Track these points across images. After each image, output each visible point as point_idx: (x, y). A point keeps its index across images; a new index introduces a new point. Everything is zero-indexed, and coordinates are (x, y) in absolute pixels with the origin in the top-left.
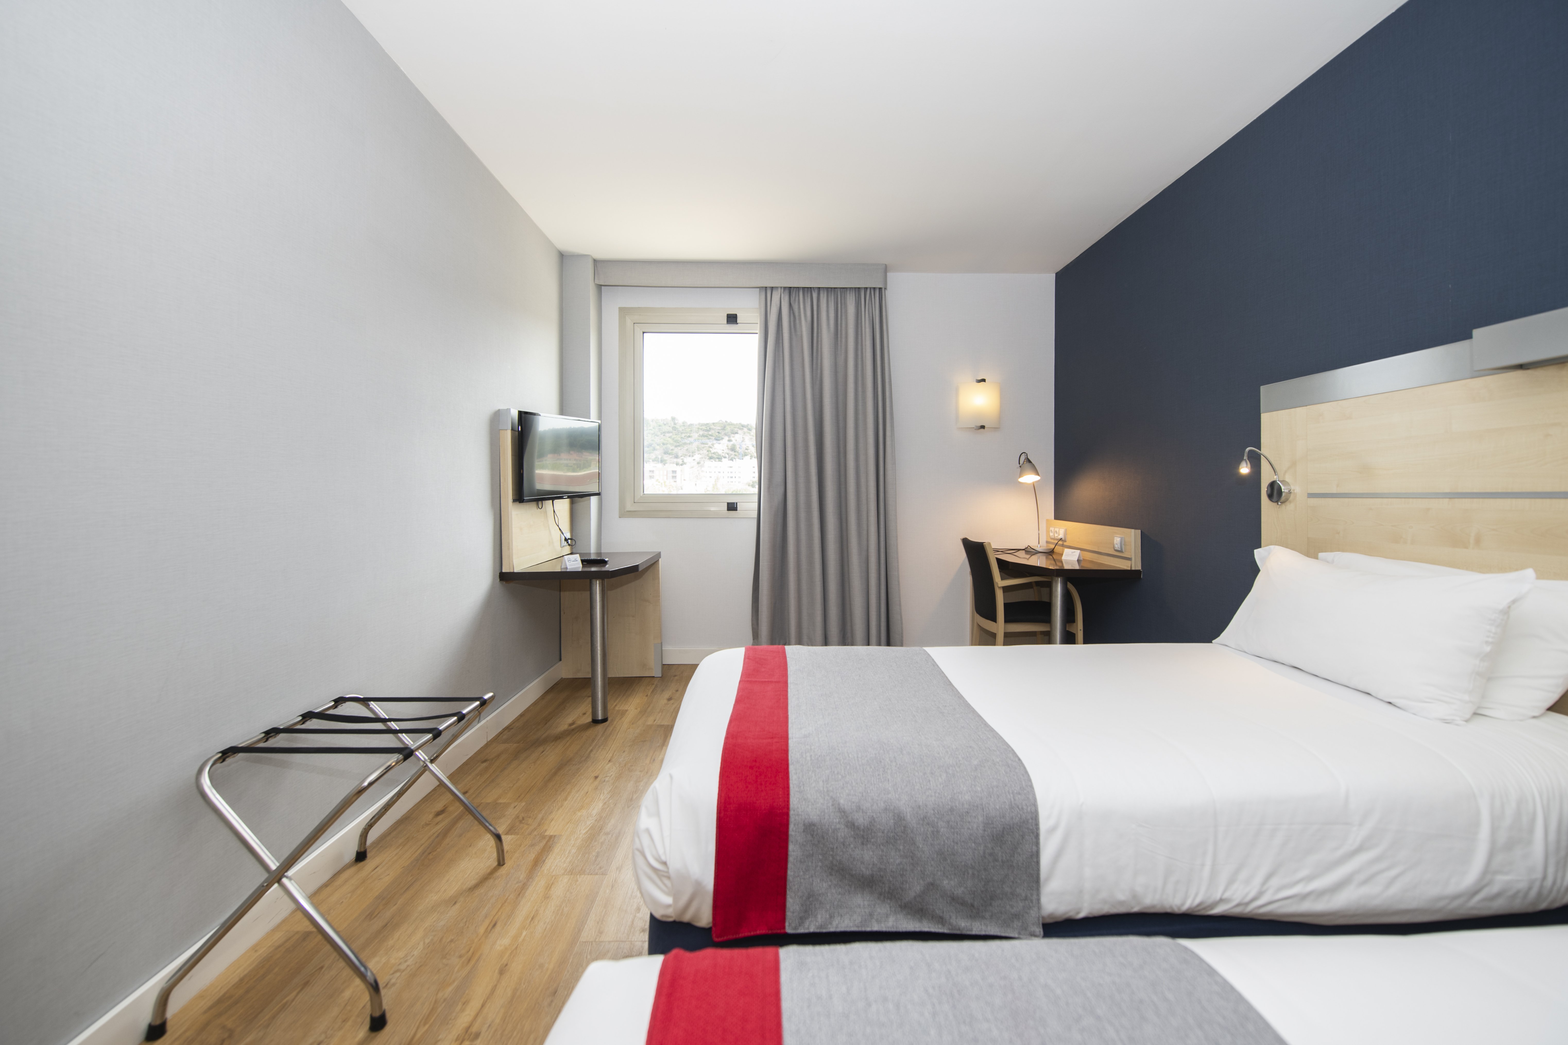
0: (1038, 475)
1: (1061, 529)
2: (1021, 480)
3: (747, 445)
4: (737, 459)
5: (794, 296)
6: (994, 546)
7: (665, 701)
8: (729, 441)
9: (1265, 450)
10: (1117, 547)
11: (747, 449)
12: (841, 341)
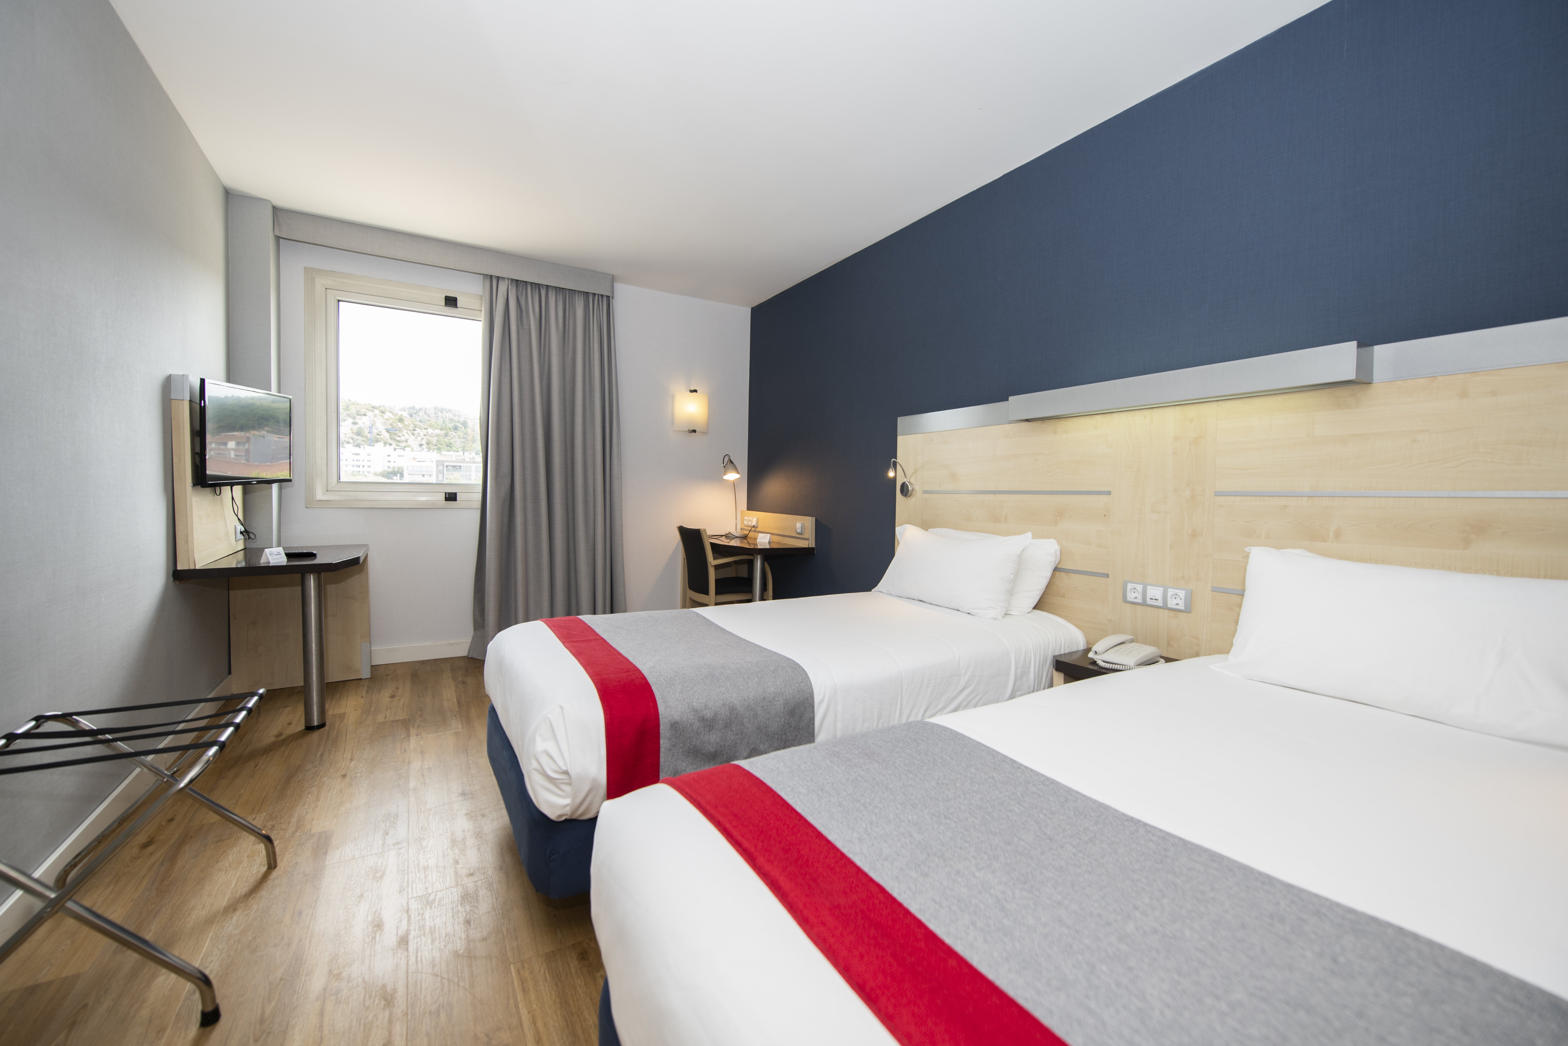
0: (738, 473)
1: (754, 518)
2: (725, 477)
3: (379, 430)
4: (366, 446)
5: (521, 289)
6: (709, 533)
7: (388, 699)
8: (354, 423)
9: (898, 460)
10: (799, 531)
11: (378, 434)
12: (568, 340)
